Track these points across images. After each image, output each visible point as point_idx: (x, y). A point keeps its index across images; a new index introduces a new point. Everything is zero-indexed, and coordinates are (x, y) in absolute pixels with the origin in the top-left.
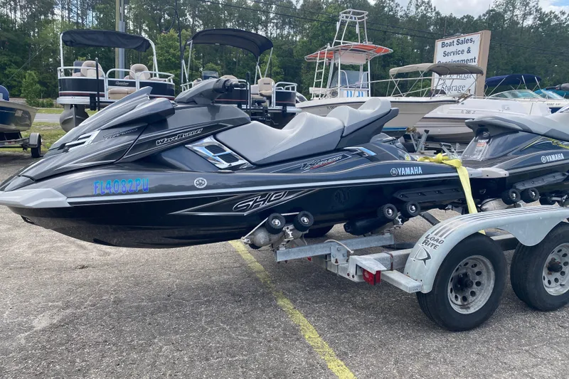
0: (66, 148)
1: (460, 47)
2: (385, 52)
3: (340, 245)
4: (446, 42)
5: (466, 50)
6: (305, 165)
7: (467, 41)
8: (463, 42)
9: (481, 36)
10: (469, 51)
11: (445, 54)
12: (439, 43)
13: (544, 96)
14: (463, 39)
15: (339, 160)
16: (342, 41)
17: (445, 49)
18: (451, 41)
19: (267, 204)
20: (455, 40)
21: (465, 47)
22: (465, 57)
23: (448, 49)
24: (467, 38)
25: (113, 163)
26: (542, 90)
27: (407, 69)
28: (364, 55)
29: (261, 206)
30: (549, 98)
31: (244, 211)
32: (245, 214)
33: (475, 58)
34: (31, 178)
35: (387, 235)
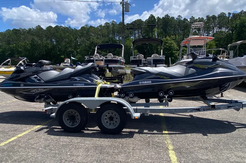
6: (58, 82)
15: (69, 81)
19: (38, 92)
28: (203, 41)
29: (37, 92)
32: (33, 94)
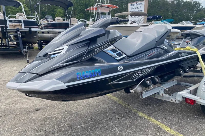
0: (49, 56)
1: (138, 6)
2: (116, 7)
3: (162, 87)
4: (132, 4)
5: (140, 7)
6: (146, 55)
7: (140, 4)
8: (138, 4)
9: (145, 2)
10: (141, 8)
11: (132, 9)
12: (129, 5)
13: (164, 23)
14: (138, 3)
15: (156, 51)
16: (100, 4)
17: (132, 7)
18: (134, 4)
20: (136, 4)
21: (139, 6)
22: (140, 9)
23: (133, 7)
24: (140, 3)
25: (78, 62)
26: (164, 21)
27: (122, 14)
28: (108, 9)
30: (166, 23)
31: (134, 79)
32: (135, 80)
33: (143, 10)
34: (37, 74)
35: (175, 81)
